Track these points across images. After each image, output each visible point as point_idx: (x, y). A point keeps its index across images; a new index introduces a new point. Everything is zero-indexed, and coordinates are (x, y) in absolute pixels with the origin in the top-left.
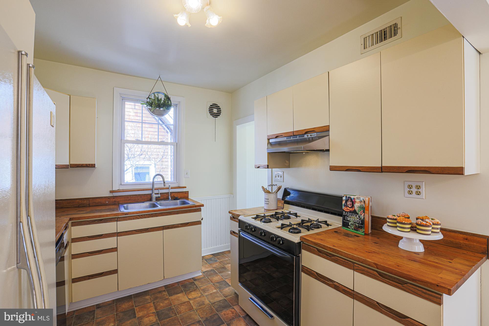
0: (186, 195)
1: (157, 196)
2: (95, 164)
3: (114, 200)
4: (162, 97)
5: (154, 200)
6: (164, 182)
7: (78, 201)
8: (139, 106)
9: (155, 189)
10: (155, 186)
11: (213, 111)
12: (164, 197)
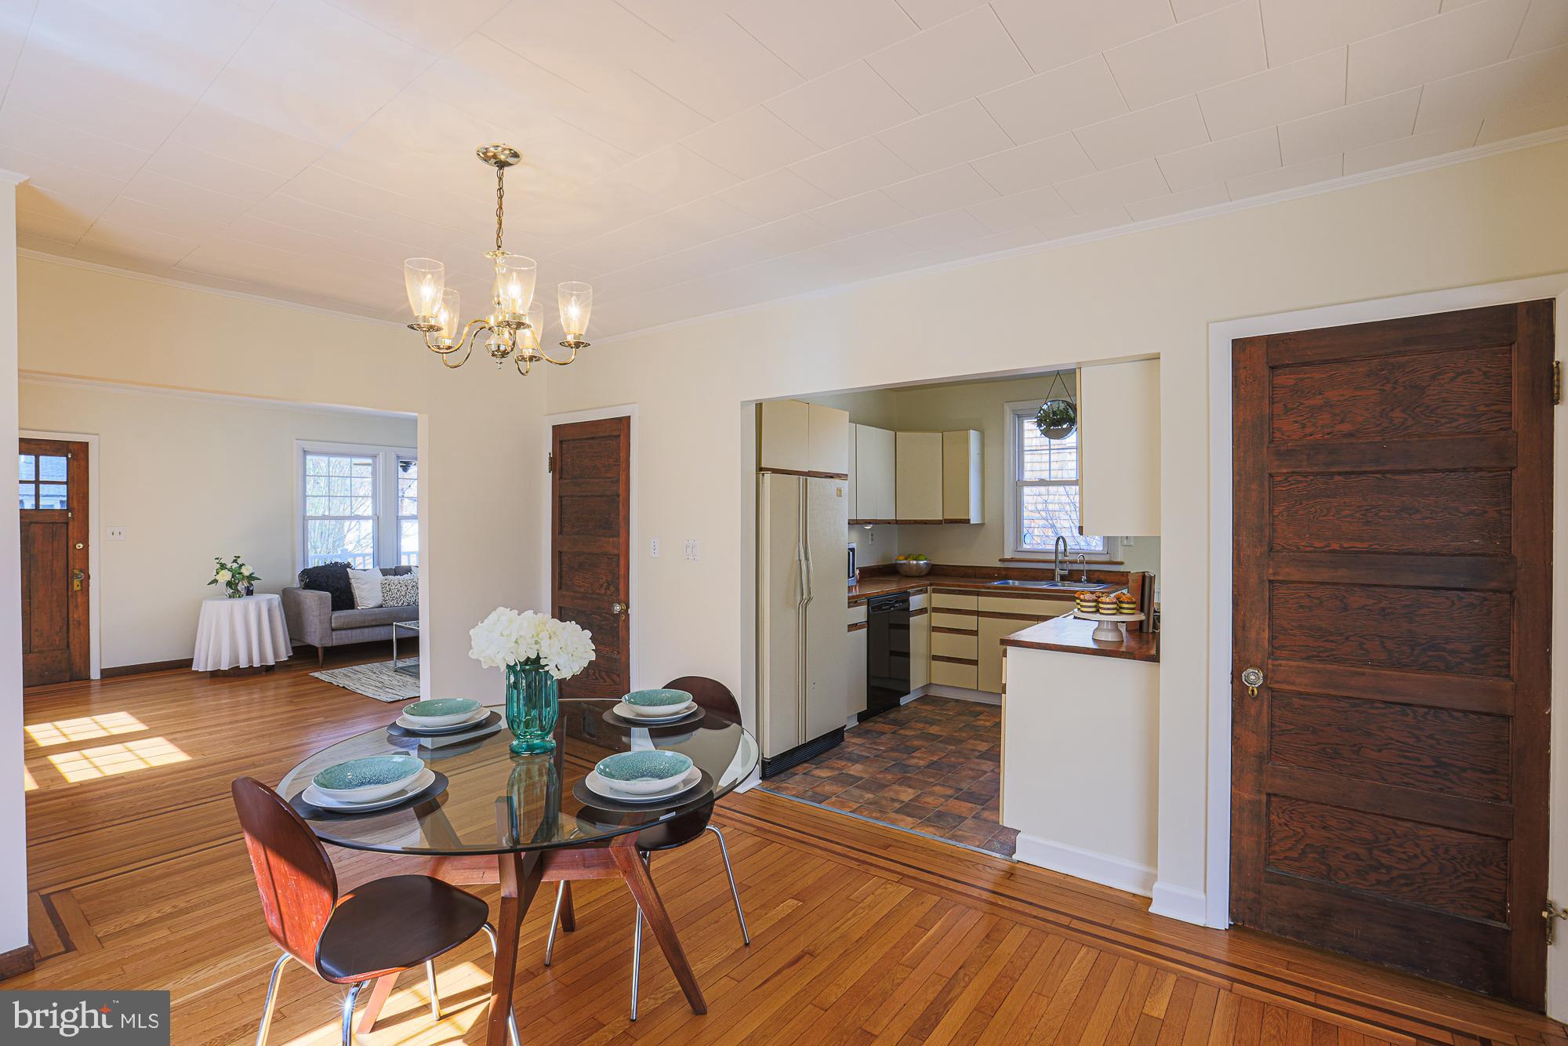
1: (1063, 572)
2: (969, 520)
3: (1004, 572)
4: (1061, 406)
5: (1058, 578)
6: (1068, 552)
7: (962, 569)
8: (1035, 426)
10: (1060, 557)
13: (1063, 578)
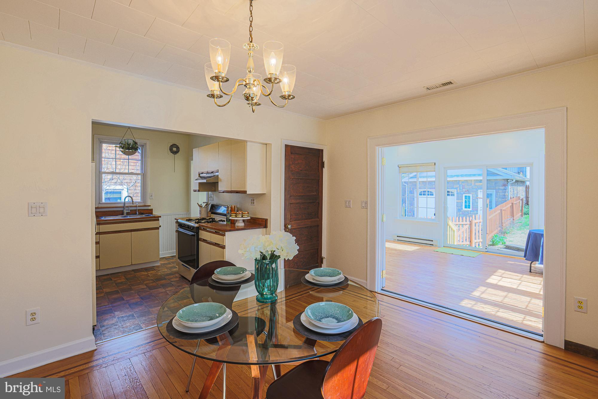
0: (150, 212)
1: (128, 211)
4: (131, 142)
5: (125, 214)
6: (133, 202)
8: (112, 147)
9: (126, 207)
10: (126, 205)
11: (173, 150)
12: (133, 212)
13: (128, 214)
